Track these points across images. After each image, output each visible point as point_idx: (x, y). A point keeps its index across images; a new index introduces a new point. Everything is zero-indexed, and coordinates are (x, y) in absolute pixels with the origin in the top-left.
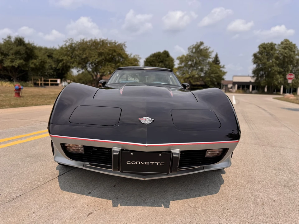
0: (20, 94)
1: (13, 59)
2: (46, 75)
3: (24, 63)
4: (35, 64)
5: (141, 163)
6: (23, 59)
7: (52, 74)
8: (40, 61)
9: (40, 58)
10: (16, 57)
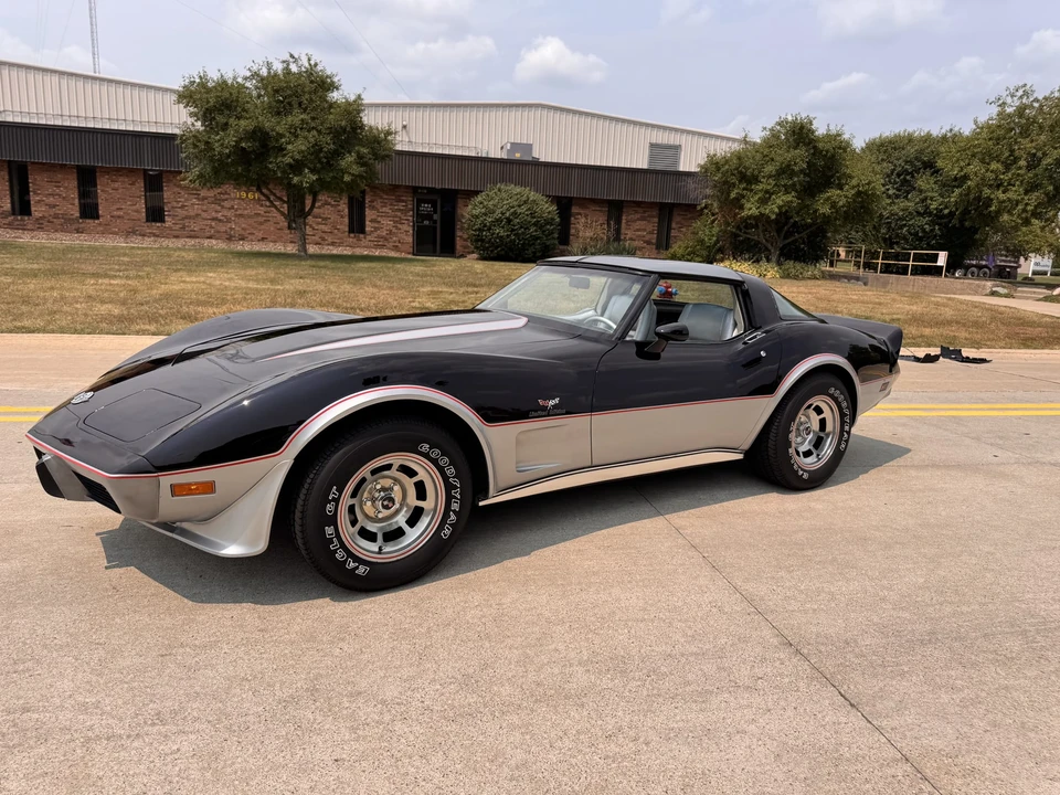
3: (797, 203)
4: (833, 205)
6: (796, 190)
9: (855, 182)
10: (776, 186)
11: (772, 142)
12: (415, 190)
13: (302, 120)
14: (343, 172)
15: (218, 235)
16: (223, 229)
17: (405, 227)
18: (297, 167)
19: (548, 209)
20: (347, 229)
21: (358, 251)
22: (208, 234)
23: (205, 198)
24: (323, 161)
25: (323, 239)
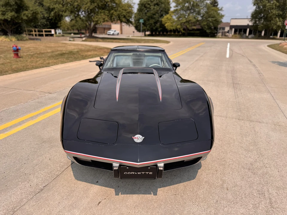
0: (19, 54)
1: (4, 11)
2: (40, 26)
3: (16, 15)
4: (27, 16)
5: (134, 173)
6: (14, 11)
7: (45, 23)
8: (32, 12)
9: (31, 9)
10: (6, 9)
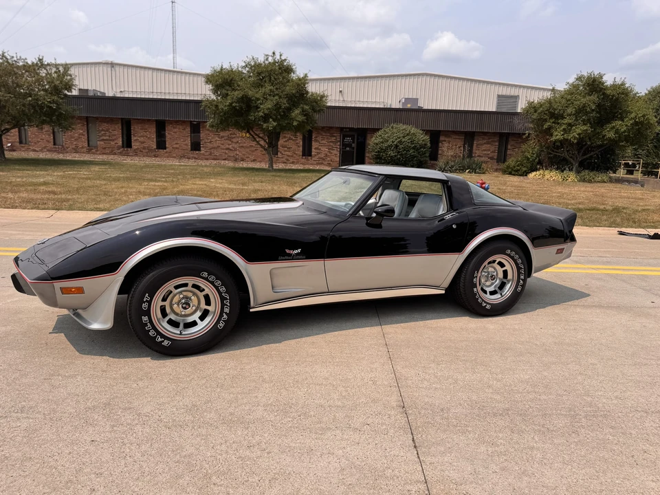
1: (570, 125)
3: (590, 130)
6: (591, 123)
8: (632, 122)
9: (633, 115)
10: (575, 121)
11: (573, 91)
12: (342, 129)
13: (271, 90)
14: (293, 119)
15: (229, 158)
16: (232, 155)
17: (335, 152)
18: (266, 118)
19: (423, 138)
20: (301, 154)
21: (307, 167)
22: (224, 158)
23: (222, 137)
24: (282, 114)
25: (287, 160)
